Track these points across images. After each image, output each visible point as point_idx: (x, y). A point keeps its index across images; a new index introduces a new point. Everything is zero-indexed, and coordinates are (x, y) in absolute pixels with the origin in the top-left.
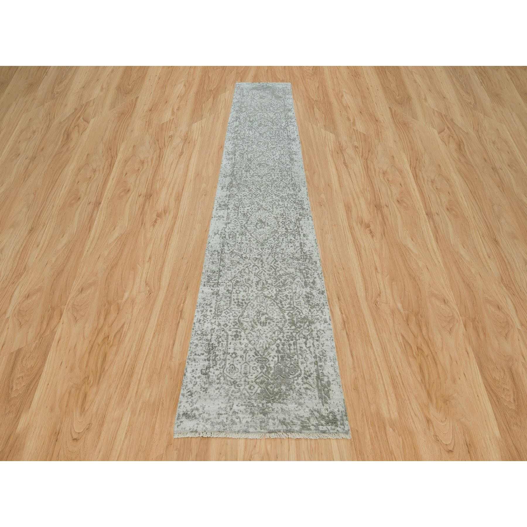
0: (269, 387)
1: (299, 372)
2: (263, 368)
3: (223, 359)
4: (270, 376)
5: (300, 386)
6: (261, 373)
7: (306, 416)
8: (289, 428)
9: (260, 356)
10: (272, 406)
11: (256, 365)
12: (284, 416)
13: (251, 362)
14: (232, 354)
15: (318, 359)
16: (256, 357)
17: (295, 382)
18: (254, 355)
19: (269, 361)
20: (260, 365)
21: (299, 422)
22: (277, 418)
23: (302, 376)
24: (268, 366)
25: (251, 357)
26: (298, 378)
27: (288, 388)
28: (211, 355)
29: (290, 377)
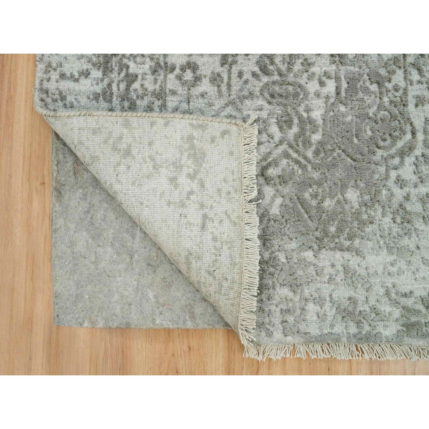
0: (307, 195)
1: (409, 136)
2: (289, 123)
3: (154, 93)
4: (310, 154)
5: (406, 189)
6: (281, 142)
7: (417, 293)
8: (367, 328)
9: (276, 77)
10: (315, 261)
11: (264, 114)
12: (352, 293)
13: (248, 102)
14: (183, 69)
16: (265, 79)
17: (393, 174)
18: (256, 69)
19: (306, 94)
20: (279, 110)
21: (397, 313)
22: (331, 298)
23: (418, 152)
24: (305, 115)
25: (246, 82)
26: (402, 162)
27: (367, 198)
28: (114, 75)
29: (374, 158)
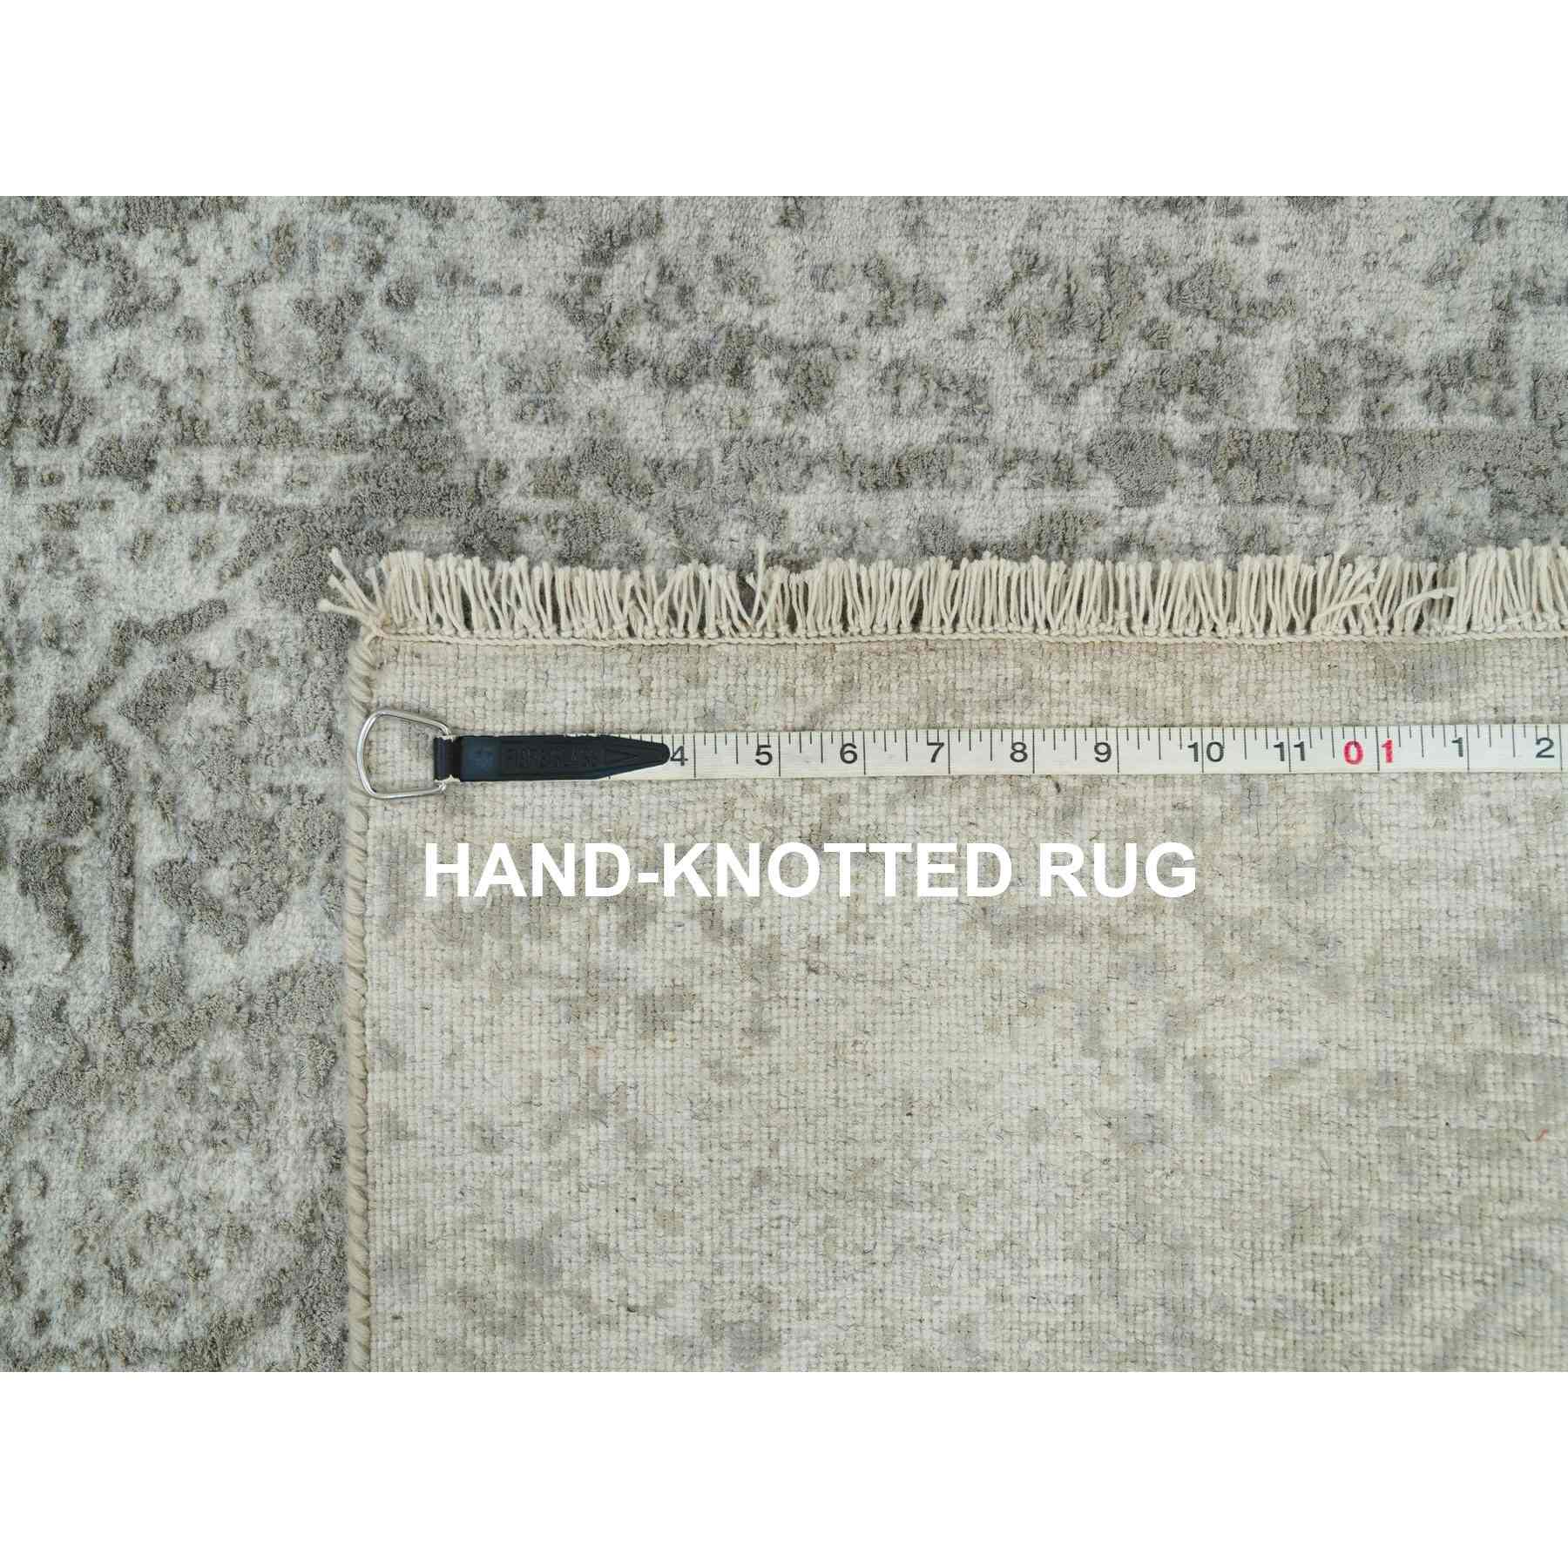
15: (1178, 427)
